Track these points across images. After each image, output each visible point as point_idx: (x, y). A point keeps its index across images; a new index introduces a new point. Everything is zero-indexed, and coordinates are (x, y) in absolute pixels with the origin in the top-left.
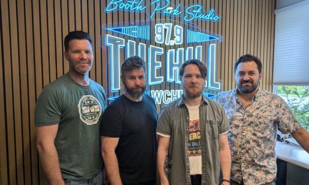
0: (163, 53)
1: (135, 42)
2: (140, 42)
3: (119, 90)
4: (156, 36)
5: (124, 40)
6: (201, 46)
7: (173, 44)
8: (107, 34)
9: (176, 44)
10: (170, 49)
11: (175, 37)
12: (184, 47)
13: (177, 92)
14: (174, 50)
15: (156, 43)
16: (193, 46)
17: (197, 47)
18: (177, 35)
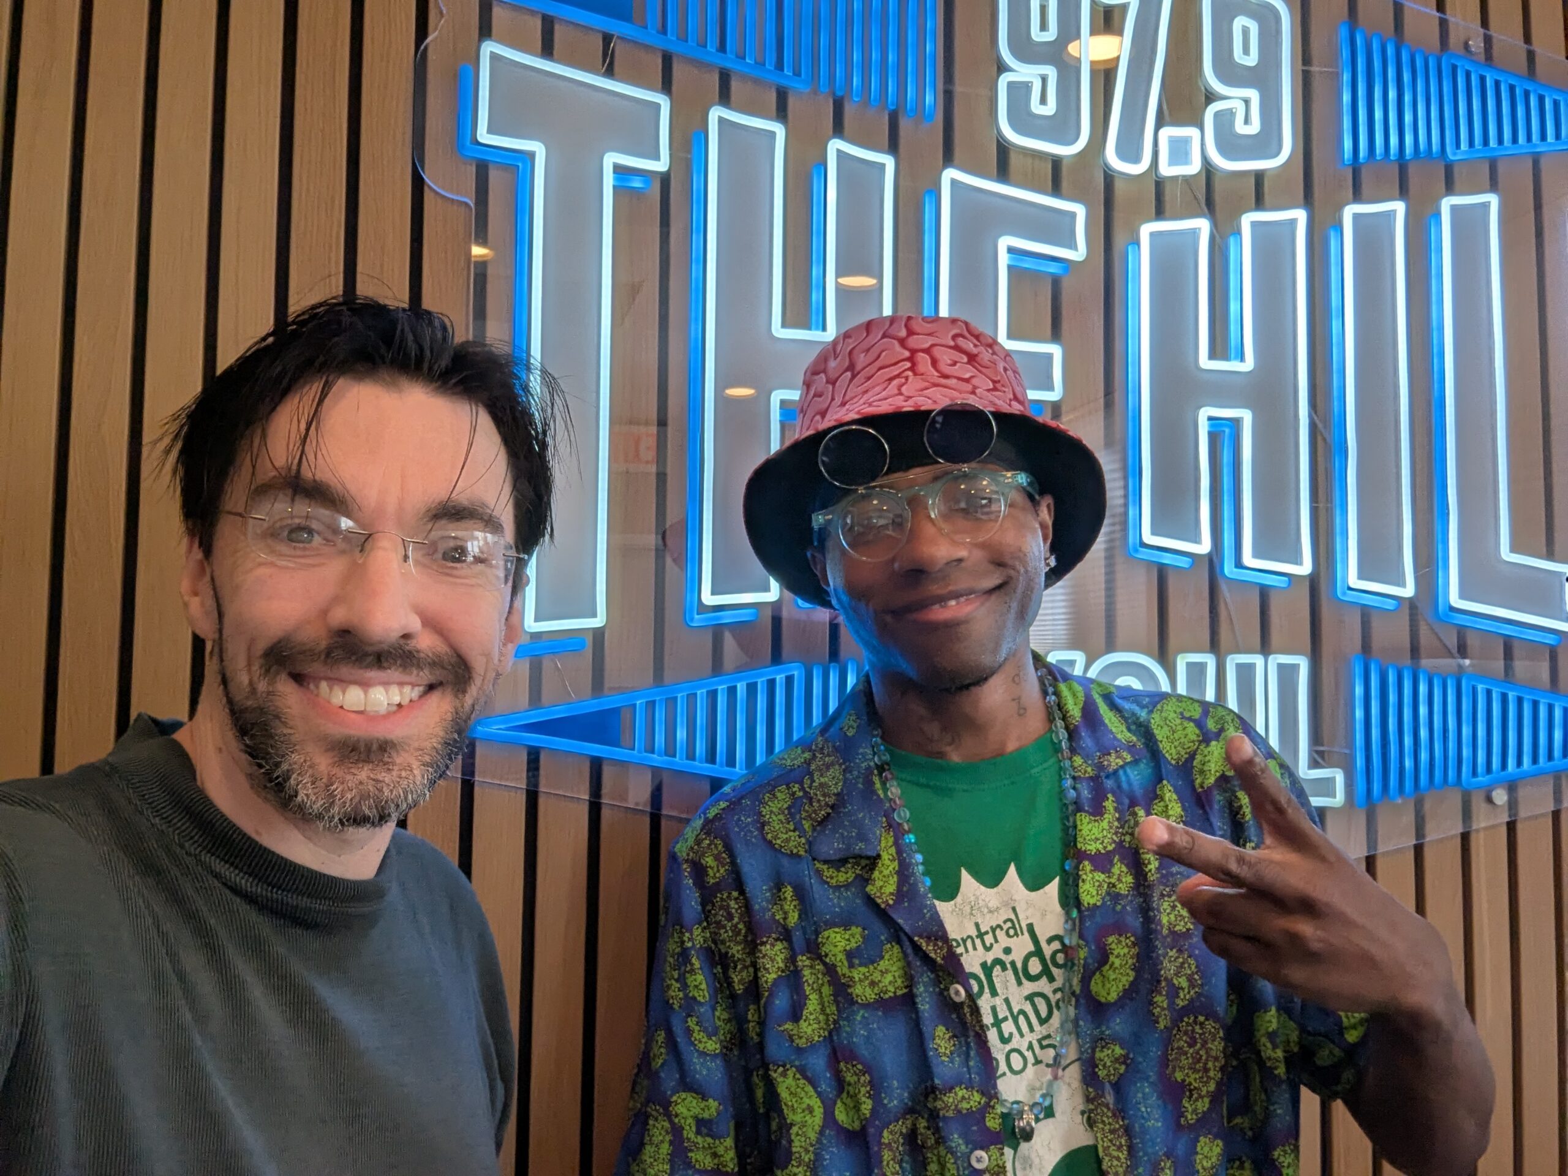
0: (1078, 254)
1: (779, 130)
2: (838, 130)
3: (598, 635)
4: (1004, 80)
5: (664, 103)
6: (1493, 200)
7: (1194, 167)
8: (485, 31)
9: (1224, 164)
10: (1160, 213)
11: (1211, 97)
12: (1308, 200)
13: (1246, 674)
14: (1203, 225)
15: (1004, 149)
16: (1403, 192)
17: (1447, 204)
18: (1230, 73)
